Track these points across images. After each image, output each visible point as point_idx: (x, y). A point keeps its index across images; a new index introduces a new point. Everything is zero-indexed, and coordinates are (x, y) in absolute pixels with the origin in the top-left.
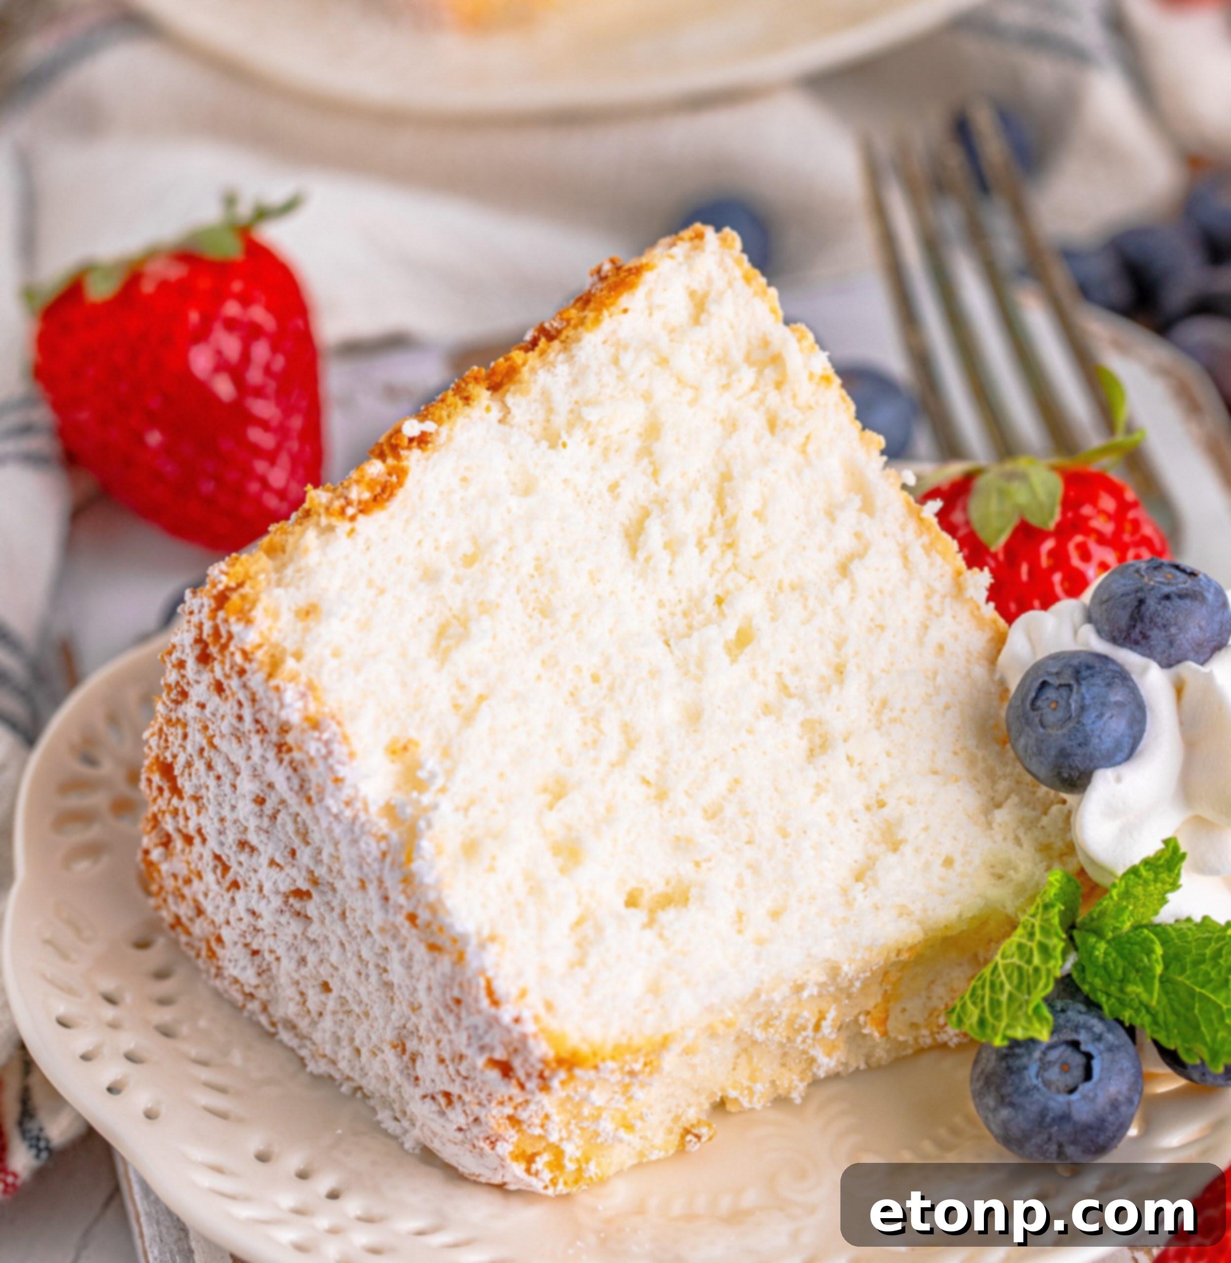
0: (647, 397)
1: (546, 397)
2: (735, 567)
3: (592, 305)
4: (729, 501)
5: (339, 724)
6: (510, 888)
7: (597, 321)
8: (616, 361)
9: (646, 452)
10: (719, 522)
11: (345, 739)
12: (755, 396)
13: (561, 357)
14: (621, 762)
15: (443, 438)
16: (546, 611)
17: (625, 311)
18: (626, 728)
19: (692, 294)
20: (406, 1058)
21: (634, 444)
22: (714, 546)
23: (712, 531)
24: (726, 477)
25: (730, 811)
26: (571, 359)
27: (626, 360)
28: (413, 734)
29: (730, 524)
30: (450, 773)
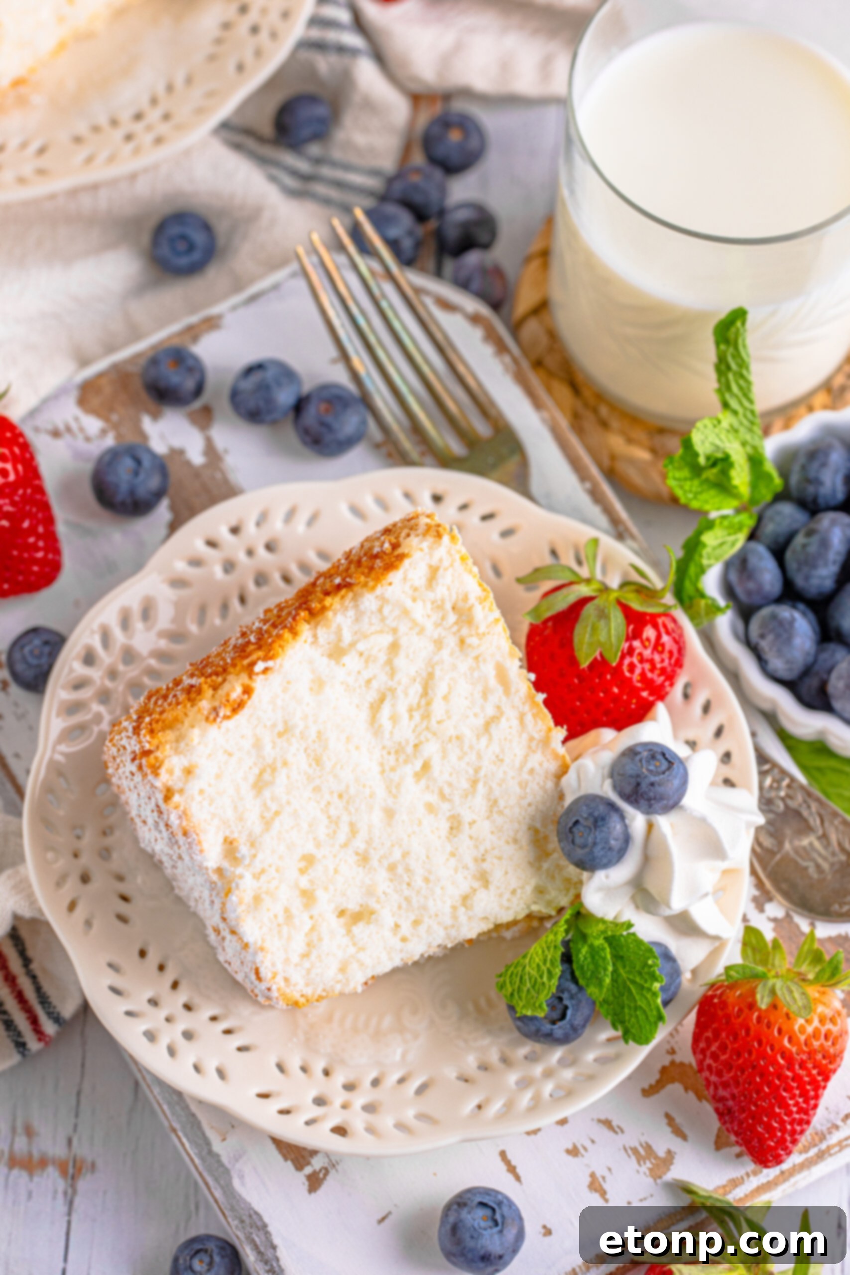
0: (395, 631)
1: (339, 629)
2: (427, 728)
3: (373, 575)
4: (430, 692)
5: (197, 835)
6: (276, 916)
7: (373, 588)
8: (380, 610)
9: (389, 662)
10: (423, 702)
11: (199, 842)
12: (455, 629)
13: (352, 604)
14: (345, 845)
15: (277, 666)
16: (318, 761)
17: (390, 584)
18: (352, 825)
19: (430, 567)
20: (220, 938)
21: (383, 657)
22: (417, 716)
23: (419, 705)
24: (431, 676)
25: (400, 870)
26: (356, 607)
27: (386, 610)
28: (236, 835)
29: (429, 704)
30: (254, 856)
